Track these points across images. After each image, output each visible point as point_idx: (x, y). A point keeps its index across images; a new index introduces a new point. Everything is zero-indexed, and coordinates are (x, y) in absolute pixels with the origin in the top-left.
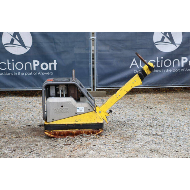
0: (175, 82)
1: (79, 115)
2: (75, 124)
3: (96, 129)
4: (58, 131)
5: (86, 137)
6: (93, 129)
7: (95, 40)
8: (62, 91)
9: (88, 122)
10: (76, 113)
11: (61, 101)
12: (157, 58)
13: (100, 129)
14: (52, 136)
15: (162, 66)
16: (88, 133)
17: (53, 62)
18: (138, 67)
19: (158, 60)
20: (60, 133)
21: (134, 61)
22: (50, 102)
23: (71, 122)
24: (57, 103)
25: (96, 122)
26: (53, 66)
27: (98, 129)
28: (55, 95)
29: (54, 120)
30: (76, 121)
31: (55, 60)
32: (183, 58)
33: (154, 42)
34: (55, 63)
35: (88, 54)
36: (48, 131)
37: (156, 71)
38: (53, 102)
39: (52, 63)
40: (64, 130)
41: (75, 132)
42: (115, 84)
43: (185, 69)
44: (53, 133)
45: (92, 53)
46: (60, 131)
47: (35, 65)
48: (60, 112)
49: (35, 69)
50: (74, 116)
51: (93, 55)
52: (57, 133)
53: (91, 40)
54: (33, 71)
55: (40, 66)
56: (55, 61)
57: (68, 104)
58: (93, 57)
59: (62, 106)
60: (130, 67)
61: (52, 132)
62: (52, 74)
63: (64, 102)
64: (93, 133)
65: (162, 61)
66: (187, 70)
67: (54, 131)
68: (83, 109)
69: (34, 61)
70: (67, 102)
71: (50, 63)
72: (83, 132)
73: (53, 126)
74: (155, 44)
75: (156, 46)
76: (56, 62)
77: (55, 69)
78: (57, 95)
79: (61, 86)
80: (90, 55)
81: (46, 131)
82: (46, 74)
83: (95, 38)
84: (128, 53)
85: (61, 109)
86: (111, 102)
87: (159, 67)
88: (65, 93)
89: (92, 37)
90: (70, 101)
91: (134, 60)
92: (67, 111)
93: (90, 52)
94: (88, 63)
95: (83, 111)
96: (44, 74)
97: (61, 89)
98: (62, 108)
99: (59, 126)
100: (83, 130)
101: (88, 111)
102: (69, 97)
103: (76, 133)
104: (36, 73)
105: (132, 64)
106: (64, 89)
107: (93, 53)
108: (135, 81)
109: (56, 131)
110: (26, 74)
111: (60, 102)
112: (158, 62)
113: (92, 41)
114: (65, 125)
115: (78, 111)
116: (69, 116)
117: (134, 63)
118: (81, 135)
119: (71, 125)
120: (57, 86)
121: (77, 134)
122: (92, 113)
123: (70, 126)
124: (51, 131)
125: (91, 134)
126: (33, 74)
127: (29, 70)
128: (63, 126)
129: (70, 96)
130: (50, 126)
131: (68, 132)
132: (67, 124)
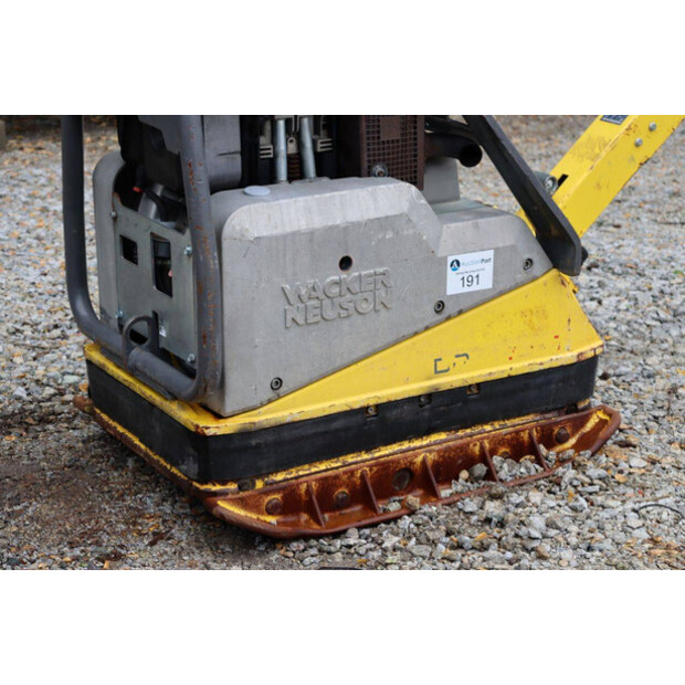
1: (460, 312)
2: (432, 396)
3: (558, 410)
4: (309, 474)
5: (521, 484)
6: (543, 412)
9: (520, 366)
10: (440, 306)
11: (338, 220)
13: (583, 405)
14: (272, 520)
16: (520, 450)
20: (327, 484)
23: (407, 381)
24: (311, 235)
25: (567, 357)
27: (573, 408)
29: (283, 388)
30: (441, 366)
36: (233, 486)
38: (279, 231)
40: (350, 459)
41: (431, 457)
44: (277, 497)
46: (323, 467)
48: (329, 314)
50: (427, 328)
52: (303, 487)
57: (389, 235)
59: (346, 263)
61: (265, 493)
63: (357, 225)
64: (551, 440)
67: (280, 477)
68: (490, 267)
70: (383, 223)
73: (271, 438)
81: (218, 488)
85: (336, 290)
86: (599, 186)
88: (314, 143)
90: (404, 207)
92: (382, 293)
95: (486, 282)
98: (344, 275)
99: (320, 429)
100: (478, 429)
101: (521, 276)
102: (370, 174)
103: (436, 464)
109: (293, 473)
114: (359, 419)
115: (454, 285)
116: (392, 338)
118: (480, 469)
119: (407, 407)
121: (447, 468)
122: (548, 289)
123: (395, 413)
124: (259, 484)
125: (542, 449)
129: (378, 168)
131: (384, 467)
132: (377, 406)
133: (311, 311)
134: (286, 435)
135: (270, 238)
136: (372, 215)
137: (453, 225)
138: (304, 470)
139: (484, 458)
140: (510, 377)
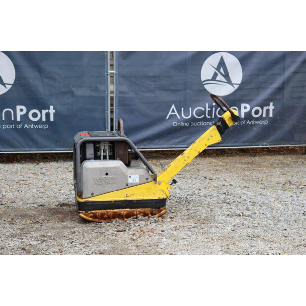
0: (233, 141)
1: (132, 186)
2: (126, 201)
3: (156, 208)
5: (142, 220)
6: (152, 208)
7: (115, 75)
8: (105, 151)
9: (145, 198)
10: (127, 184)
11: (105, 166)
12: (207, 104)
13: (162, 208)
14: (91, 219)
15: (213, 117)
16: (145, 215)
17: (49, 109)
18: (179, 118)
19: (209, 108)
20: (102, 214)
21: (173, 109)
22: (89, 168)
23: (120, 197)
24: (100, 169)
25: (156, 198)
26: (48, 115)
27: (159, 208)
28: (93, 156)
29: (94, 195)
30: (127, 196)
31: (52, 105)
32: (243, 105)
33: (203, 80)
34: (52, 111)
35: (104, 97)
36: (84, 212)
37: (205, 124)
38: (93, 167)
39: (47, 111)
40: (108, 210)
41: (125, 213)
42: (145, 143)
43: (246, 122)
44: (92, 215)
45: (109, 95)
46: (102, 211)
47: (19, 113)
48: (103, 183)
49: (18, 119)
50: (124, 188)
51: (112, 98)
52: (97, 214)
53: (109, 76)
54: (16, 122)
55: (27, 114)
56: (52, 107)
57: (116, 170)
58: (111, 102)
59: (107, 174)
60: (167, 118)
61: (90, 214)
62: (46, 126)
63: (109, 168)
64: (152, 214)
65: (214, 108)
66: (248, 122)
67: (93, 211)
68: (138, 178)
69: (18, 107)
70: (115, 168)
71: (43, 111)
72: (138, 212)
73: (91, 204)
74: (204, 83)
75: (205, 86)
76: (54, 109)
77: (52, 119)
78: (97, 158)
79: (103, 143)
80: (106, 98)
81: (81, 212)
82: (36, 127)
83: (114, 72)
84: (165, 96)
85: (104, 179)
86: (176, 168)
87: (210, 117)
88: (109, 154)
89: (109, 71)
90: (119, 166)
91: (173, 106)
92: (114, 181)
93: (107, 94)
94: (104, 111)
95: (137, 181)
96: (33, 127)
97: (102, 148)
98: (106, 176)
100: (136, 209)
101: (145, 181)
102: (116, 159)
104: (21, 126)
105: (170, 113)
106: (107, 148)
107: (112, 95)
108: (212, 136)
109: (96, 211)
110: (5, 127)
111: (103, 168)
112: (208, 110)
113: (111, 77)
114: (110, 203)
115: (130, 181)
116: (116, 189)
117: (173, 111)
118: (135, 216)
119: (120, 203)
120: (96, 144)
121: (128, 216)
122: (151, 184)
123: (117, 203)
124: (89, 212)
125: (150, 215)
126: (15, 126)
127: (9, 120)
128: (107, 203)
129: (118, 159)
130: (88, 204)
131: (115, 213)
132: (114, 201)
133: (100, 182)
134: (94, 204)
135: (93, 168)
136: (112, 166)
137: (131, 170)
138: (99, 211)
139: (136, 215)
140: (143, 200)
